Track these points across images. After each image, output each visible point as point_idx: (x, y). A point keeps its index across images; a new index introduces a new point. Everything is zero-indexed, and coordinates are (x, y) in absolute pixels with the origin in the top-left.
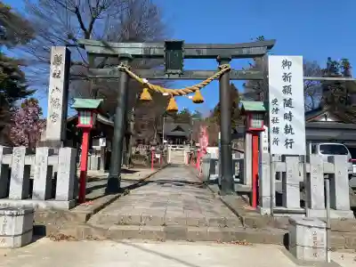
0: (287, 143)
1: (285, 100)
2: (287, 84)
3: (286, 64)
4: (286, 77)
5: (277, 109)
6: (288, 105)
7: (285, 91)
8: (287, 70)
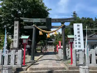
0: (79, 47)
1: (78, 35)
2: (79, 31)
3: (78, 26)
4: (78, 29)
5: (76, 38)
6: (79, 37)
7: (78, 33)
8: (78, 27)
